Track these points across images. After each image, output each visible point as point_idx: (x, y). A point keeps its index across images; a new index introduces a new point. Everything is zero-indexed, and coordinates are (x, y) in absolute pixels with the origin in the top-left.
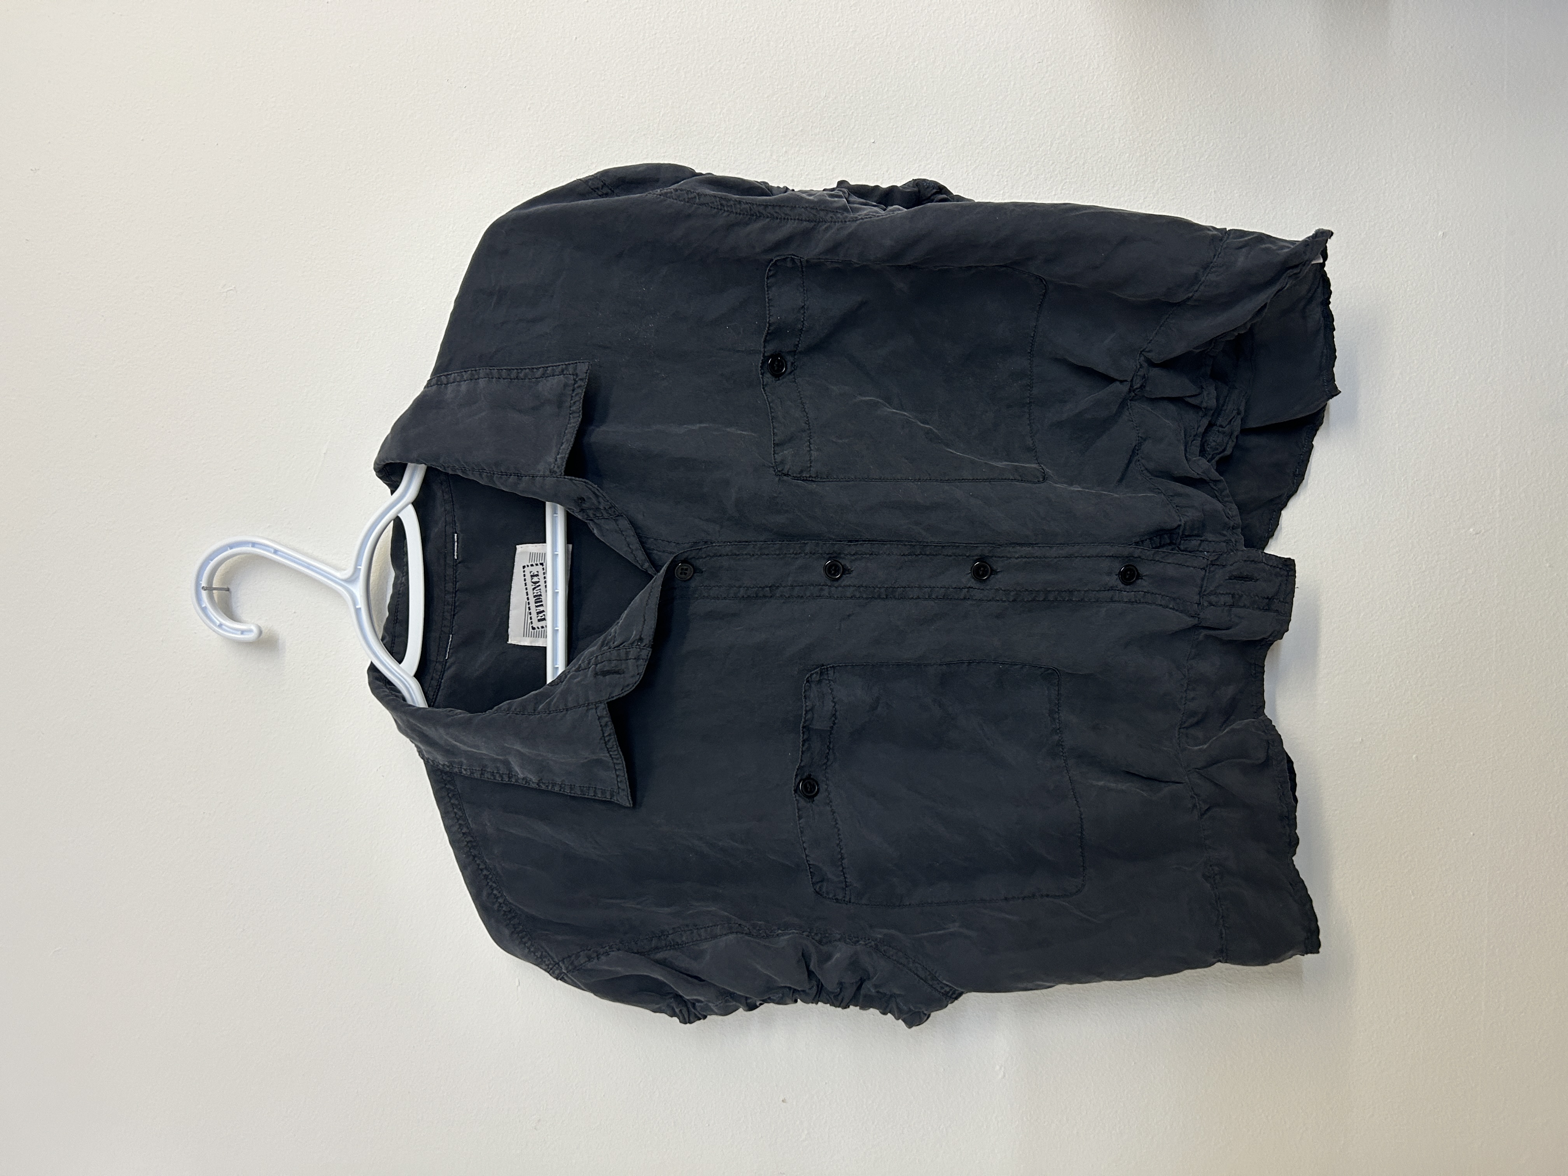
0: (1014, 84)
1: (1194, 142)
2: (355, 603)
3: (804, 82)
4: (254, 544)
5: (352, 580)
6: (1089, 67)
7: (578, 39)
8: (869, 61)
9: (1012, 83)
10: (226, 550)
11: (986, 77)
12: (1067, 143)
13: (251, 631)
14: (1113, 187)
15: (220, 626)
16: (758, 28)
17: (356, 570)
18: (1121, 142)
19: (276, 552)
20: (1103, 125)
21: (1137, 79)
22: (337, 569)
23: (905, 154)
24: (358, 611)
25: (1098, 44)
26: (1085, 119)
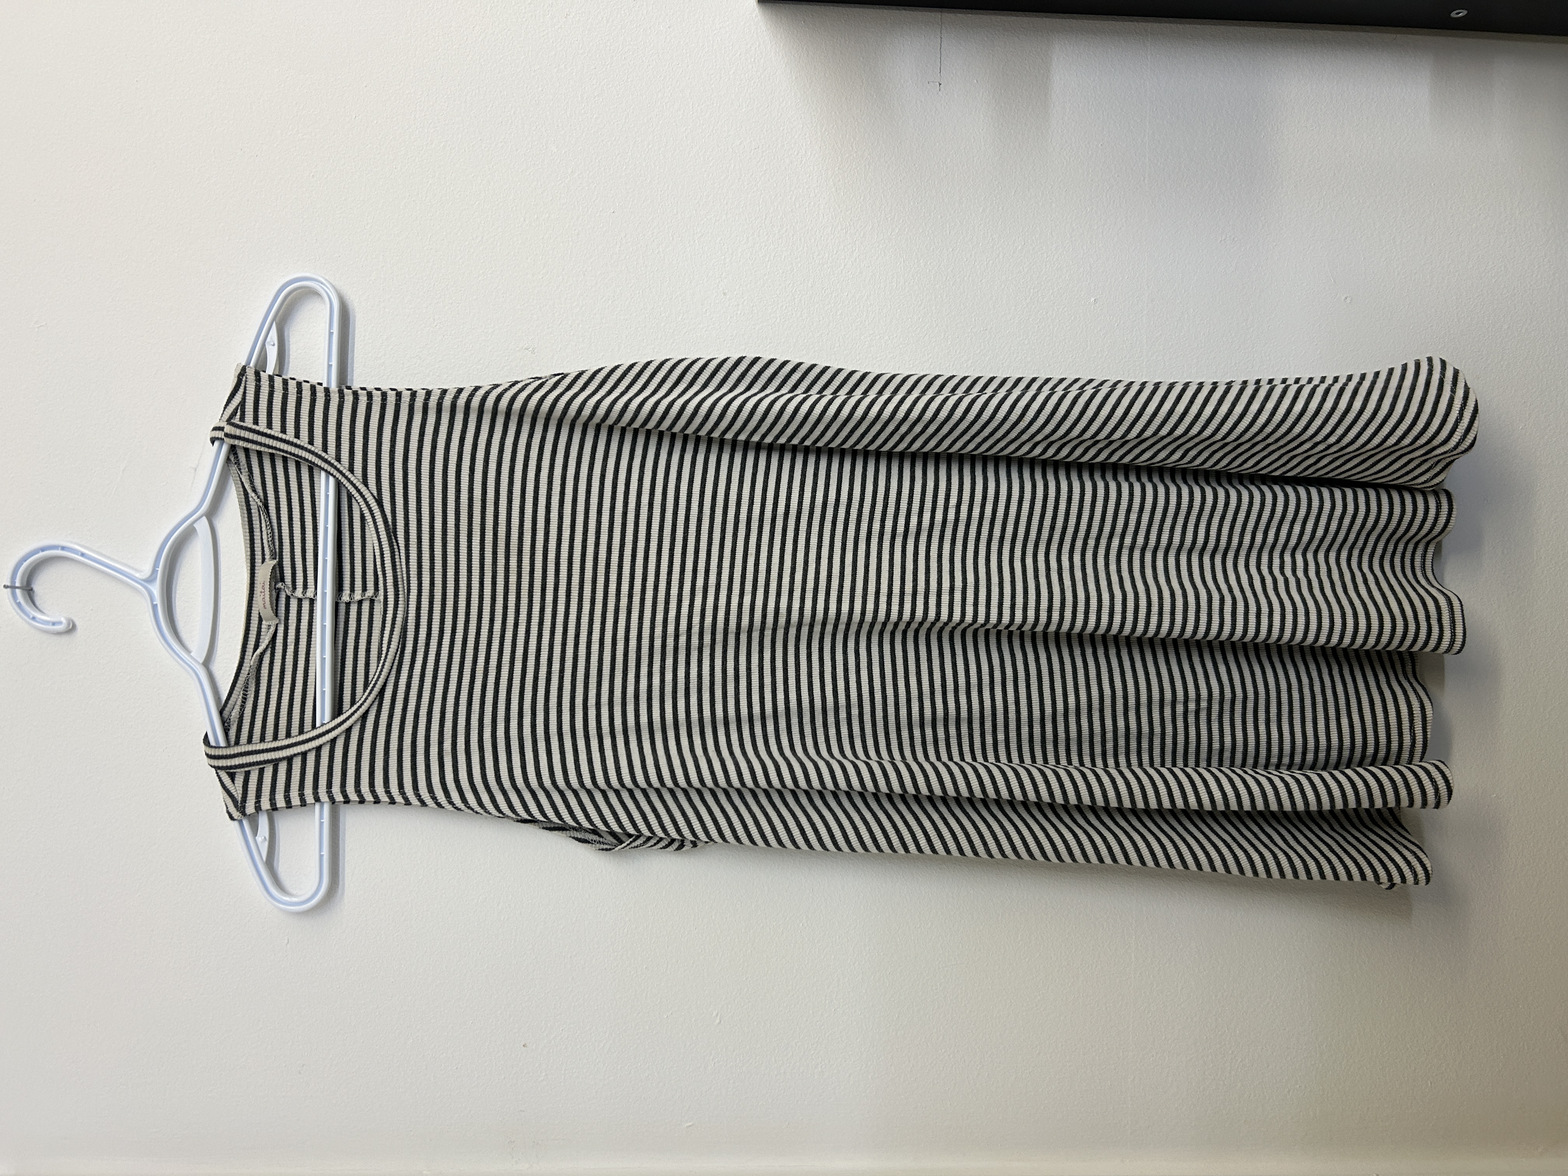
0: (735, 166)
1: (887, 219)
2: (152, 599)
3: (553, 159)
4: (63, 548)
5: (150, 580)
6: (798, 154)
7: (357, 118)
8: (609, 143)
9: (732, 166)
10: (38, 552)
11: (711, 159)
12: (779, 217)
13: (60, 623)
14: (818, 255)
15: (34, 618)
16: (514, 113)
17: (154, 571)
18: (825, 217)
19: (83, 555)
20: (810, 203)
21: (838, 165)
22: (137, 571)
23: (640, 223)
24: (154, 607)
25: (805, 134)
26: (794, 197)
